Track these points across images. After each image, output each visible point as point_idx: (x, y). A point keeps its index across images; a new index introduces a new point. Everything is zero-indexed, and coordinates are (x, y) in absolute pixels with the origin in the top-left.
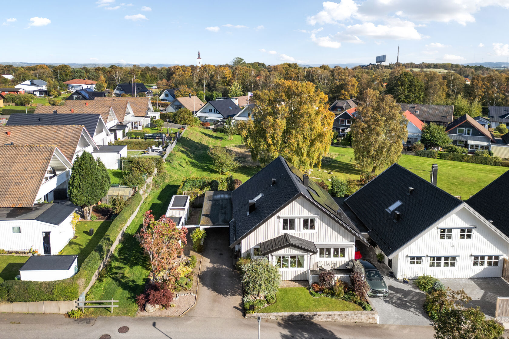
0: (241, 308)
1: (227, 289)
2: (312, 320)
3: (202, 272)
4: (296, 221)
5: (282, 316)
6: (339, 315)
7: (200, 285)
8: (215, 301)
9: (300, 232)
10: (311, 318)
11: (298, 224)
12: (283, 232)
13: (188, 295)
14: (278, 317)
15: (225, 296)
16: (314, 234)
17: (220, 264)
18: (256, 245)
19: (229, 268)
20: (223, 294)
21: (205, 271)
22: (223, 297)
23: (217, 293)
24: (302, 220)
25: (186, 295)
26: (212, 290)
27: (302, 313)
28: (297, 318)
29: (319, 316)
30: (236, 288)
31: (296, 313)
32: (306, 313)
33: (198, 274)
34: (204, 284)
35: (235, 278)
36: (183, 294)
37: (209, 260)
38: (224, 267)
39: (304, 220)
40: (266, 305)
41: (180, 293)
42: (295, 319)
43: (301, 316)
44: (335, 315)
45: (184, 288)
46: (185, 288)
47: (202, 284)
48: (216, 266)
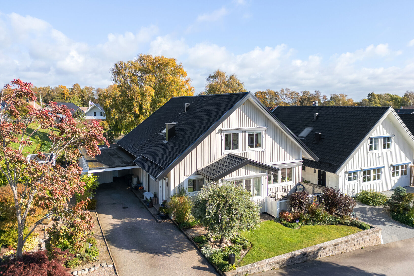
0: (206, 266)
1: (164, 245)
2: (317, 259)
3: (107, 231)
4: (241, 135)
5: (279, 263)
6: (346, 242)
7: (114, 250)
8: (154, 266)
9: (246, 151)
10: (315, 255)
11: (243, 139)
12: (226, 153)
13: (96, 268)
14: (273, 266)
15: (167, 256)
16: (261, 152)
17: (130, 217)
18: (190, 174)
19: (149, 219)
20: (161, 253)
21: (111, 230)
22: (165, 257)
23: (151, 253)
24: (247, 134)
25: (92, 269)
26: (140, 252)
27: (304, 250)
28: (299, 259)
29: (324, 249)
30: (176, 240)
31: (298, 252)
32: (309, 250)
33: (101, 234)
34: (120, 246)
35: (166, 228)
36: (87, 270)
37: (111, 216)
38: (139, 219)
39: (249, 135)
40: (243, 251)
41: (79, 268)
42: (296, 262)
43: (304, 254)
44: (341, 243)
45: (85, 259)
46: (87, 258)
47: (116, 246)
48: (126, 220)
